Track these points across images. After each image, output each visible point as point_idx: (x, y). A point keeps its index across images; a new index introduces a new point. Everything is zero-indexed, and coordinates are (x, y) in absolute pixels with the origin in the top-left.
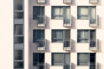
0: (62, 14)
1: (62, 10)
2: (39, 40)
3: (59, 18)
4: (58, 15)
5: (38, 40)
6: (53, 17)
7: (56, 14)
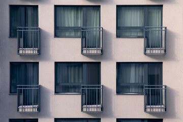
0: (80, 24)
1: (80, 14)
2: (21, 87)
3: (73, 34)
4: (71, 27)
5: (19, 87)
6: (59, 31)
7: (67, 26)
